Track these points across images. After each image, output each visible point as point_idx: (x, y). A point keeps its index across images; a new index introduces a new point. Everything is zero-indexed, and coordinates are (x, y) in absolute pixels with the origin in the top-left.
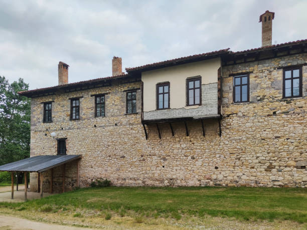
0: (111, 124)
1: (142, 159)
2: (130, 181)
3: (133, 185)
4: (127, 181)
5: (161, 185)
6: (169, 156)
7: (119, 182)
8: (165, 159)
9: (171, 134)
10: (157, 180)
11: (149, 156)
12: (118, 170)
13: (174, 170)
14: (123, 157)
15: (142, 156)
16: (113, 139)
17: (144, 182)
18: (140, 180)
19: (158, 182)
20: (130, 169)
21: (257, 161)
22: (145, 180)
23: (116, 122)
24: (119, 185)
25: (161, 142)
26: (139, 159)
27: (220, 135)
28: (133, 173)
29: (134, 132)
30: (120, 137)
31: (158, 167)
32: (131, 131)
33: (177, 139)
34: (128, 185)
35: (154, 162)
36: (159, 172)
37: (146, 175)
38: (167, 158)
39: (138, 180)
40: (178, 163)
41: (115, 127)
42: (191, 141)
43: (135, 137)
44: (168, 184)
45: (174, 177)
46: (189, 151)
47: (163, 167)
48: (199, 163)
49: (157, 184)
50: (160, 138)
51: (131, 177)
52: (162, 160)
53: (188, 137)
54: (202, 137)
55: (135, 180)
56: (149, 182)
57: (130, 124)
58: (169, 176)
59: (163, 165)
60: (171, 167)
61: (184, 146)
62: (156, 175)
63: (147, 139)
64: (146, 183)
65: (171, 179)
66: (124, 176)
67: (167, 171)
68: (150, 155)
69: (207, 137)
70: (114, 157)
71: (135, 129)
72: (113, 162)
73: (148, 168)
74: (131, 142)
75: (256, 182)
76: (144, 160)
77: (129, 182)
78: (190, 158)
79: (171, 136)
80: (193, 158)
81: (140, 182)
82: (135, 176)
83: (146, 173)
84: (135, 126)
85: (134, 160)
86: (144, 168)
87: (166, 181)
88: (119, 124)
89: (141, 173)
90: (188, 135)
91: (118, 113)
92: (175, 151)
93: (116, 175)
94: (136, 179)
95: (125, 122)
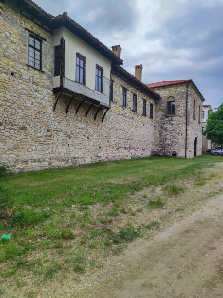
0: (4, 70)
1: (48, 134)
2: (34, 164)
3: (38, 169)
4: (30, 163)
5: (66, 165)
6: (73, 134)
7: (17, 166)
8: (69, 137)
9: (75, 111)
10: (63, 160)
11: (55, 132)
12: (16, 148)
13: (76, 149)
14: (25, 129)
15: (48, 131)
16: (8, 97)
17: (50, 164)
18: (46, 161)
19: (63, 162)
20: (34, 147)
21: (114, 143)
22: (51, 161)
23: (11, 70)
24: (17, 171)
25: (67, 118)
26: (45, 135)
27: (102, 122)
28: (38, 152)
29: (38, 95)
30: (19, 97)
31: (64, 145)
32: (35, 93)
33: (79, 118)
34: (31, 170)
35: (60, 140)
36: (64, 151)
37: (52, 155)
38: (71, 136)
39: (44, 161)
40: (79, 142)
41: (11, 77)
42: (87, 122)
43: (41, 104)
44: (72, 164)
45: (77, 156)
46: (86, 131)
47: (68, 145)
48: (91, 143)
49: (63, 164)
50: (66, 113)
51: (35, 157)
52: (67, 138)
53: (86, 118)
54: (94, 120)
55: (40, 162)
56: (56, 163)
57: (34, 83)
58: (73, 155)
59: (68, 143)
60: (74, 146)
61: (83, 126)
62: (62, 154)
63: (54, 110)
64: (52, 164)
65: (74, 159)
66: (25, 157)
67: (71, 150)
68: (57, 131)
69: (96, 121)
70: (10, 126)
71: (41, 92)
72: (7, 134)
73: (55, 147)
74: (36, 109)
75: (114, 157)
76: (50, 136)
77: (33, 166)
78: (86, 138)
79: (75, 113)
80: (88, 138)
81: (46, 163)
82: (41, 156)
83: (53, 153)
84: (40, 88)
85: (39, 135)
86: (51, 146)
87: (70, 161)
88: (17, 75)
89: (47, 152)
90: (86, 117)
91: (16, 56)
92: (77, 130)
93: (13, 156)
94: (41, 160)
95: (27, 77)
